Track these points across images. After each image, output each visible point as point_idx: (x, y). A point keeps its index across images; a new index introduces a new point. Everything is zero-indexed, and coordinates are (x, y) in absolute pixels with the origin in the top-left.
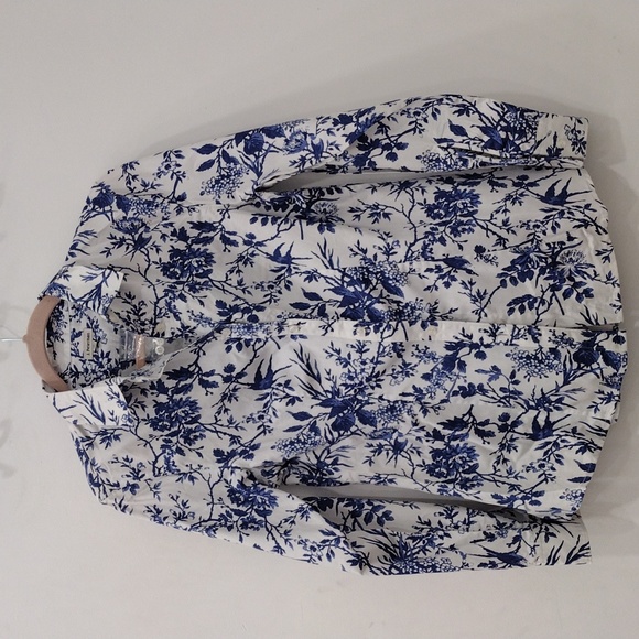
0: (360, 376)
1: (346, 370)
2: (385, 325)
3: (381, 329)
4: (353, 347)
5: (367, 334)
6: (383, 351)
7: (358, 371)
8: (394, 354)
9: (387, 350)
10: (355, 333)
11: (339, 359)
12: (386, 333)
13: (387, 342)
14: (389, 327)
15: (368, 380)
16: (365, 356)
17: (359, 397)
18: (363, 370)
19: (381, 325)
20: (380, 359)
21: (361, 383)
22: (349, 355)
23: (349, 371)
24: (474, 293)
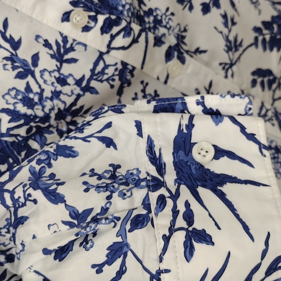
0: (48, 104)
1: (21, 85)
2: (124, 24)
3: (115, 30)
4: (47, 44)
5: (86, 29)
6: (103, 72)
7: (47, 94)
8: (117, 83)
9: (110, 71)
10: (66, 17)
11: (12, 59)
12: (120, 41)
13: (114, 58)
14: (127, 31)
15: (61, 115)
16: (66, 69)
17: (34, 145)
18: (56, 94)
19: (117, 22)
20: (94, 84)
21: (46, 118)
22: (36, 58)
23: (28, 89)
24: (231, 38)
